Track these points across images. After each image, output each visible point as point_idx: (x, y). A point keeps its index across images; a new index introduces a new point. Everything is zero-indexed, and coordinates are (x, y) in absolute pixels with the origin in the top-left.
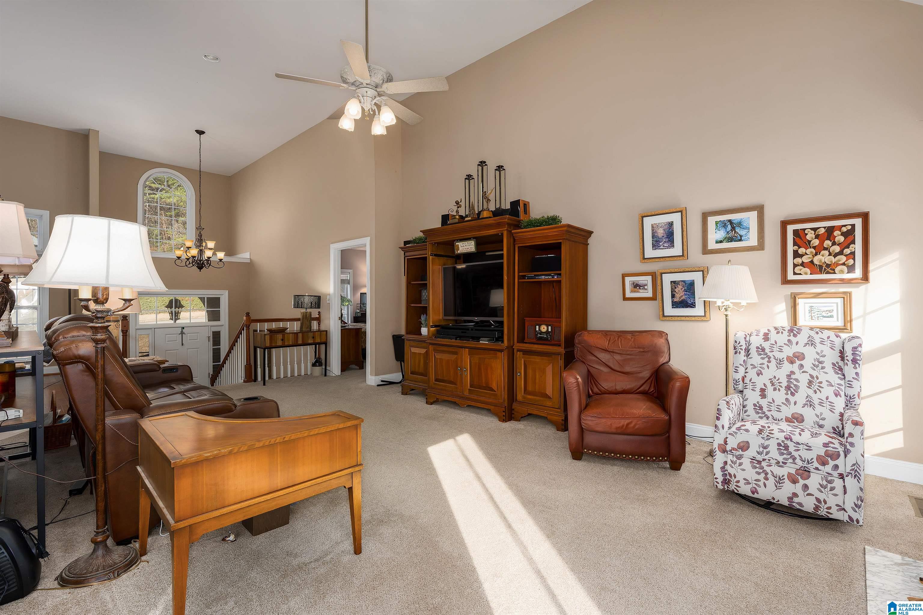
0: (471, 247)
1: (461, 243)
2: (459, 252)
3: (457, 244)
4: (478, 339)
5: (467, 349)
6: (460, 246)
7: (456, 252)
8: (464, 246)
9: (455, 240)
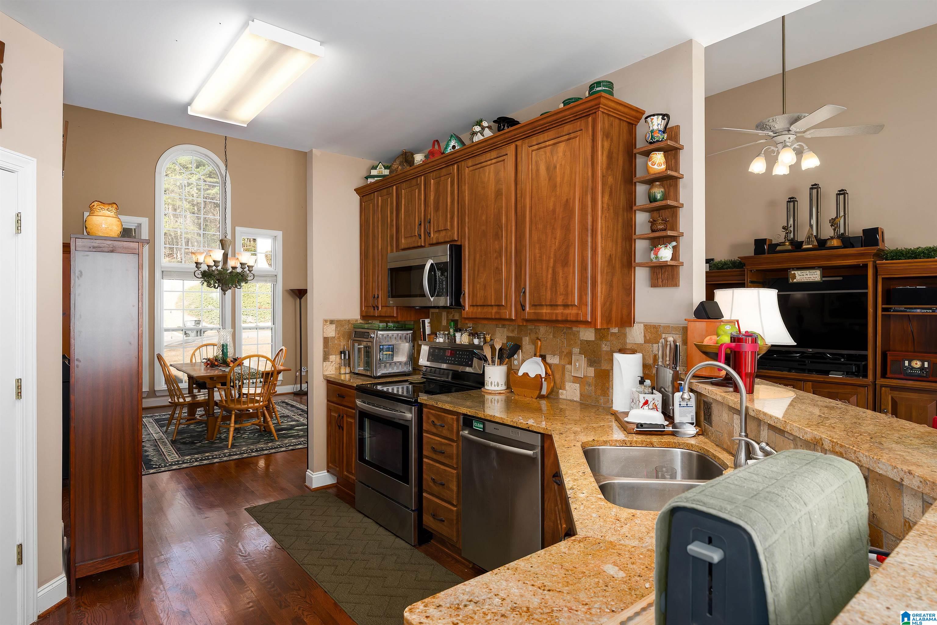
0: (814, 276)
1: (799, 272)
2: (795, 280)
3: (793, 272)
4: (827, 373)
5: (811, 383)
6: (797, 275)
7: (791, 281)
8: (803, 275)
9: (790, 269)
